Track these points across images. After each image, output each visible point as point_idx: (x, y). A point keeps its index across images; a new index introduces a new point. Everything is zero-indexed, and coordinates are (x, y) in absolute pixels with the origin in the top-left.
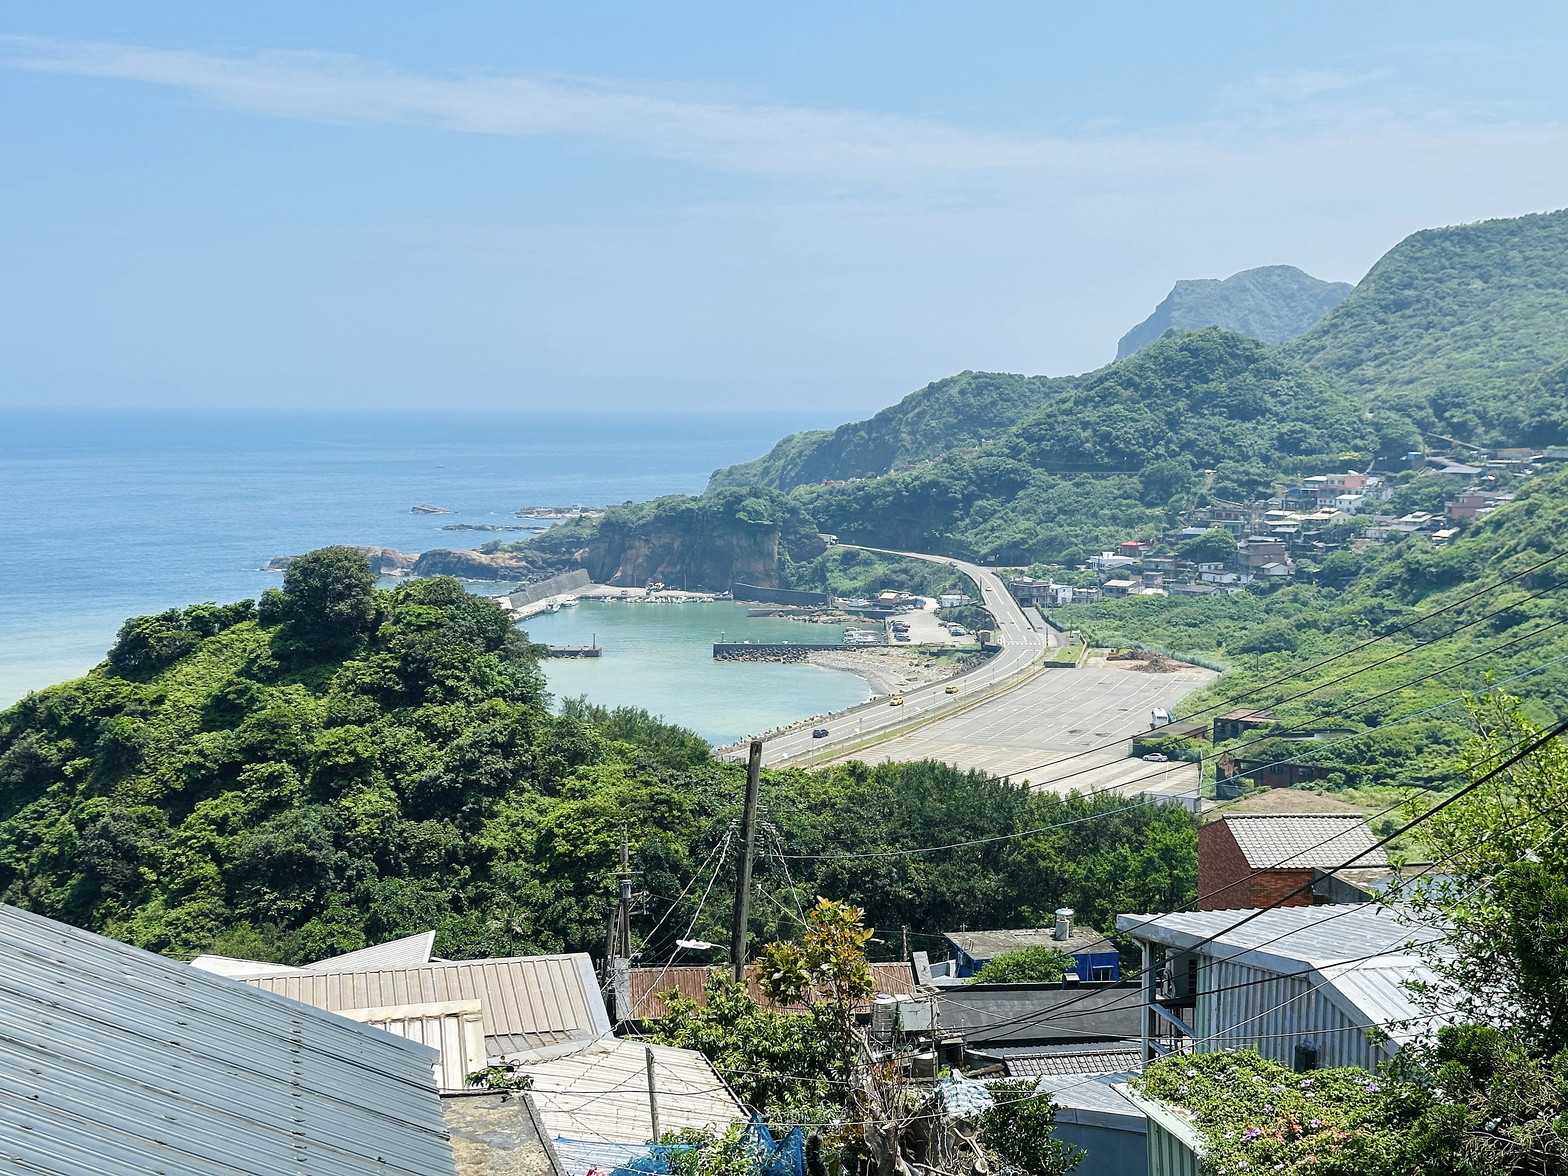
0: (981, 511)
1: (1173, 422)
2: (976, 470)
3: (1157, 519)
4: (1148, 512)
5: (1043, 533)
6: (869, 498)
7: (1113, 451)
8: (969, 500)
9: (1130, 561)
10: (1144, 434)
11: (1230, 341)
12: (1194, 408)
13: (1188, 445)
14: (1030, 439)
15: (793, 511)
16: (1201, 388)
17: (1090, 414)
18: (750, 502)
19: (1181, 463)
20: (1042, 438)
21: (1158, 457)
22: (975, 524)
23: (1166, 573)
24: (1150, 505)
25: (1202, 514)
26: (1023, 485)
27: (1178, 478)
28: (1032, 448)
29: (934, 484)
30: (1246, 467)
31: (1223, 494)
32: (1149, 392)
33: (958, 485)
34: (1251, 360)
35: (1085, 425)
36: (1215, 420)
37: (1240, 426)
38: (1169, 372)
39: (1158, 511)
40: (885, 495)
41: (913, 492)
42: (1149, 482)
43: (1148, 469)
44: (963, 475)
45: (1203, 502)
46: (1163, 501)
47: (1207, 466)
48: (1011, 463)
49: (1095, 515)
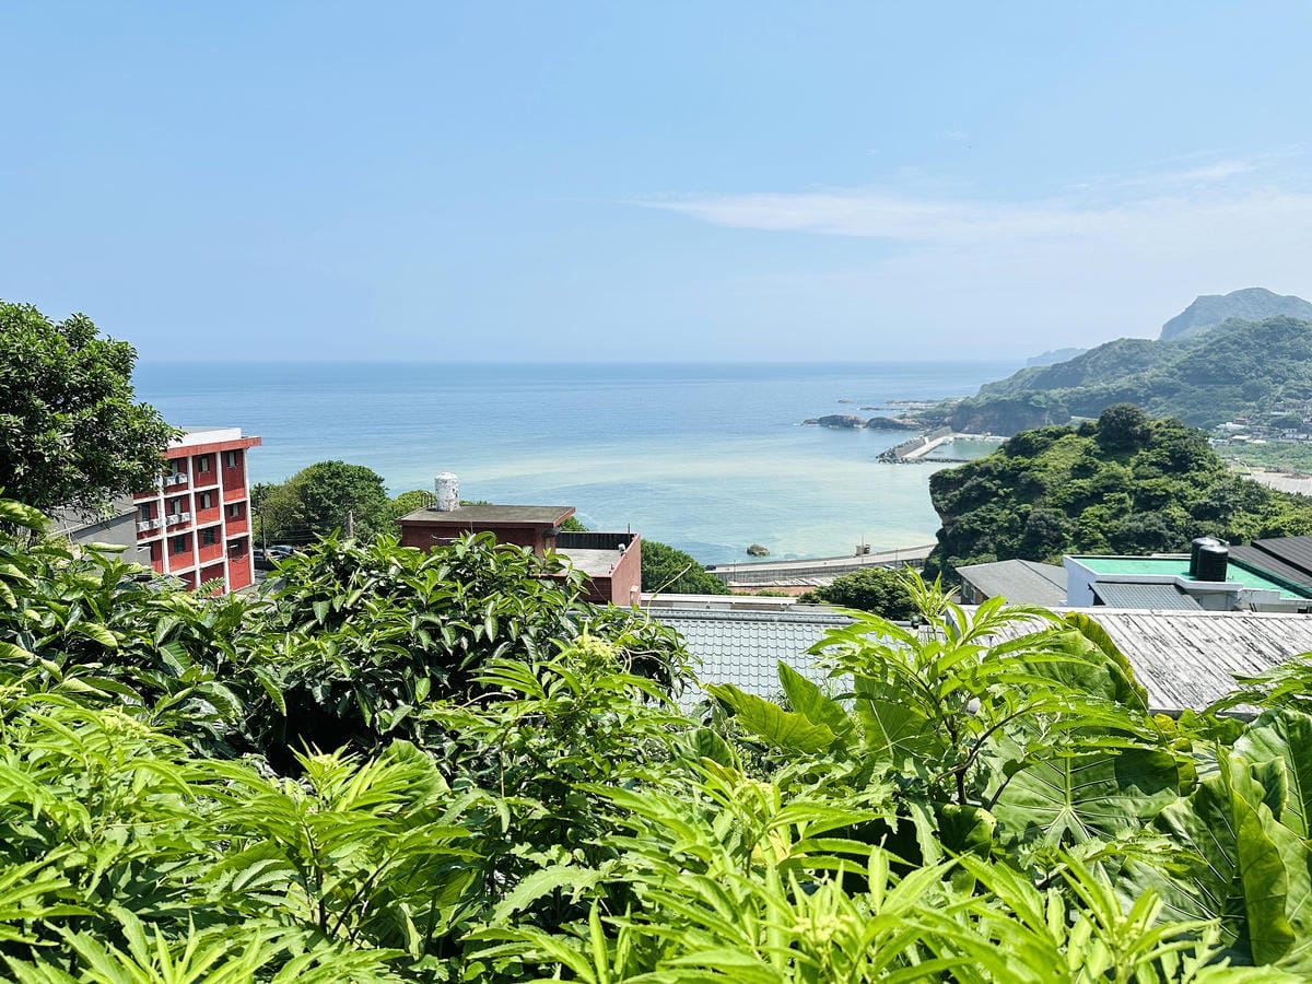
0: (1155, 403)
1: (1260, 361)
2: (1152, 383)
3: (1254, 407)
4: (1248, 404)
5: (1189, 413)
6: (1093, 396)
7: (1227, 375)
8: (1148, 397)
9: (1243, 427)
10: (1244, 366)
11: (1292, 322)
12: (1272, 355)
13: (1269, 372)
14: (1180, 369)
15: (1056, 401)
16: (1275, 345)
17: (1213, 357)
18: (1036, 397)
19: (1266, 381)
20: (1187, 369)
21: (1252, 378)
22: (1151, 409)
23: (1265, 433)
24: (1248, 401)
25: (1279, 405)
26: (1178, 391)
27: (1264, 388)
28: (1181, 373)
29: (1130, 389)
30: (1302, 383)
31: (1290, 396)
32: (1247, 346)
33: (1142, 391)
34: (1303, 331)
35: (1211, 362)
36: (1282, 360)
37: (1296, 363)
38: (1257, 337)
39: (1253, 404)
40: (1102, 395)
41: (1118, 393)
42: (1247, 389)
43: (1248, 383)
44: (1145, 385)
45: (1279, 400)
46: (1256, 399)
47: (1280, 383)
48: (1171, 380)
49: (1218, 405)
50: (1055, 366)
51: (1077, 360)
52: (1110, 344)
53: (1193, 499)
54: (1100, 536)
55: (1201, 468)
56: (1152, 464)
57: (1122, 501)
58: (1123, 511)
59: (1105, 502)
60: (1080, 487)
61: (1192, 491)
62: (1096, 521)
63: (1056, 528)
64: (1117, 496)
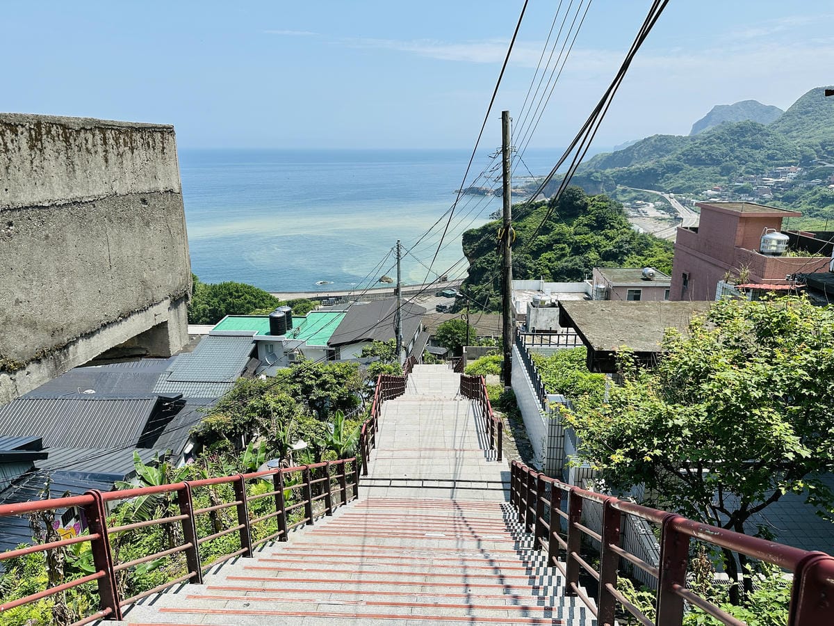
0: (667, 177)
1: (732, 150)
2: (666, 165)
3: (725, 180)
4: (722, 178)
5: (687, 184)
6: (631, 173)
7: (712, 159)
8: (664, 174)
9: (716, 193)
10: (723, 154)
11: (754, 124)
12: (740, 146)
13: (737, 157)
14: (684, 155)
15: (607, 177)
16: (742, 139)
17: (704, 148)
18: (595, 174)
19: (734, 163)
20: (688, 155)
21: (726, 161)
22: (665, 181)
23: (729, 197)
24: (723, 176)
25: (741, 179)
26: (682, 169)
27: (732, 168)
28: (685, 158)
29: (652, 169)
30: (756, 164)
31: (748, 173)
32: (725, 140)
33: (660, 169)
34: (760, 130)
35: (703, 151)
36: (747, 150)
37: (755, 151)
38: (732, 134)
39: (725, 178)
40: (636, 172)
41: (646, 172)
42: (723, 168)
43: (723, 164)
44: (662, 166)
45: (741, 175)
46: (727, 175)
47: (743, 164)
48: (678, 163)
49: (705, 179)
50: (615, 153)
51: (629, 149)
52: (649, 138)
53: (605, 247)
54: (548, 271)
55: (612, 227)
56: (586, 225)
57: (563, 249)
58: (564, 255)
59: (554, 250)
60: (541, 241)
61: (604, 243)
62: (547, 262)
63: (524, 267)
64: (561, 246)
